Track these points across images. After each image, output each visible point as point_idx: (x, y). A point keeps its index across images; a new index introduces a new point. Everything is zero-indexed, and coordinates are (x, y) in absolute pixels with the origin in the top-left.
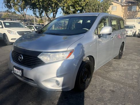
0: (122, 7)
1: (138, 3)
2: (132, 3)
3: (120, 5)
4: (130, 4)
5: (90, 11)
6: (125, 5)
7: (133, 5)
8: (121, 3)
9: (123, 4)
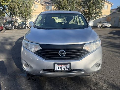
0: (42, 6)
1: (52, 4)
2: (48, 3)
3: (40, 4)
4: (48, 4)
5: (15, 7)
6: (44, 4)
7: (50, 5)
8: (41, 2)
9: (42, 4)
